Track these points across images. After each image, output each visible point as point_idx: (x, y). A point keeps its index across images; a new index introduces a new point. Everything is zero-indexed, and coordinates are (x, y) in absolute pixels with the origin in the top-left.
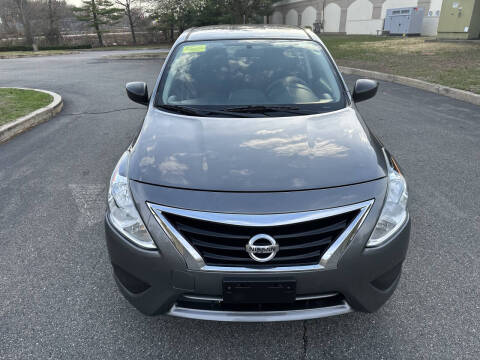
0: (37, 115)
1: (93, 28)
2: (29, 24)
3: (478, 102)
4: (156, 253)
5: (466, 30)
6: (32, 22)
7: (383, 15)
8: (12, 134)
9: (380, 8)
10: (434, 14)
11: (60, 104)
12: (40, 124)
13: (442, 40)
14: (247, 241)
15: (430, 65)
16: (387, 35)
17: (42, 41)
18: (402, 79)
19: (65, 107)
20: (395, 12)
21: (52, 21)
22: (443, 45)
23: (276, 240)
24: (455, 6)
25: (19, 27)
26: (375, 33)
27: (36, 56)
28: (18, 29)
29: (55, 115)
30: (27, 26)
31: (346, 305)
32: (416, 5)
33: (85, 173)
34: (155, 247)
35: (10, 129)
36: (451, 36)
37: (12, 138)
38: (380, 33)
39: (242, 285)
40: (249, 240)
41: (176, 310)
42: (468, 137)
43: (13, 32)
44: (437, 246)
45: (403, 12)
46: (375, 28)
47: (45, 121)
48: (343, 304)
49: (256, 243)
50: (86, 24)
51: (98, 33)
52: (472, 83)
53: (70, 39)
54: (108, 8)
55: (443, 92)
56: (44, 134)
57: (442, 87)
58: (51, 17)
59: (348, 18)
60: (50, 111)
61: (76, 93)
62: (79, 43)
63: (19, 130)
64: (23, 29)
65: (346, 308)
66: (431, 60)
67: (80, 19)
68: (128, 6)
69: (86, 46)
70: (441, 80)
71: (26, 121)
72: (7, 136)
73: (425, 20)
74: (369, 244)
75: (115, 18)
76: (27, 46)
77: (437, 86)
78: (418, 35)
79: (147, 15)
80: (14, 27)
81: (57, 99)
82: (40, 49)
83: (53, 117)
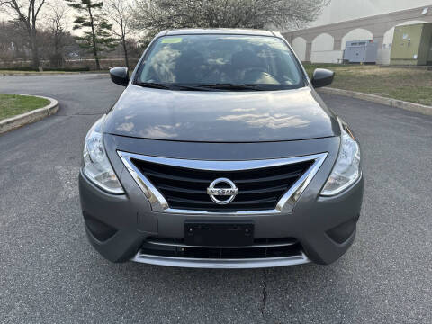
0: (35, 114)
1: (92, 55)
2: (36, 50)
3: (428, 112)
4: (124, 197)
5: (415, 57)
6: (40, 49)
7: (343, 47)
8: (10, 128)
9: (340, 41)
10: (387, 46)
11: (56, 106)
12: (36, 121)
13: (395, 66)
14: (208, 185)
15: (384, 84)
16: (346, 63)
17: (47, 65)
18: (359, 94)
19: (60, 109)
20: (352, 44)
21: (57, 48)
22: (395, 70)
23: (235, 184)
24: (405, 37)
25: (28, 52)
26: (336, 62)
27: (41, 74)
28: (27, 54)
29: (50, 115)
30: (35, 51)
31: (304, 256)
32: (371, 39)
33: (71, 158)
34: (122, 192)
35: (8, 123)
36: (403, 63)
37: (10, 131)
38: (340, 62)
39: (203, 226)
40: (209, 184)
41: (140, 257)
42: (420, 138)
43: (23, 56)
44: (391, 220)
45: (360, 43)
46: (336, 57)
47: (41, 119)
48: (300, 254)
49: (216, 186)
50: (86, 51)
51: (97, 58)
52: (421, 98)
53: (72, 63)
54: (106, 38)
55: (397, 105)
56: (39, 129)
57: (395, 101)
58: (57, 44)
59: (313, 49)
60: (47, 111)
61: (72, 99)
62: (80, 66)
63: (17, 125)
64: (31, 55)
65: (303, 259)
66: (385, 81)
67: (81, 46)
68: (123, 37)
69: (85, 69)
70: (394, 95)
71: (23, 118)
72: (5, 129)
73: (379, 50)
74: (324, 193)
75: (112, 46)
76: (34, 67)
77: (390, 100)
78: (374, 63)
79: (140, 44)
80: (24, 53)
81: (54, 102)
82: (45, 70)
83: (48, 117)
